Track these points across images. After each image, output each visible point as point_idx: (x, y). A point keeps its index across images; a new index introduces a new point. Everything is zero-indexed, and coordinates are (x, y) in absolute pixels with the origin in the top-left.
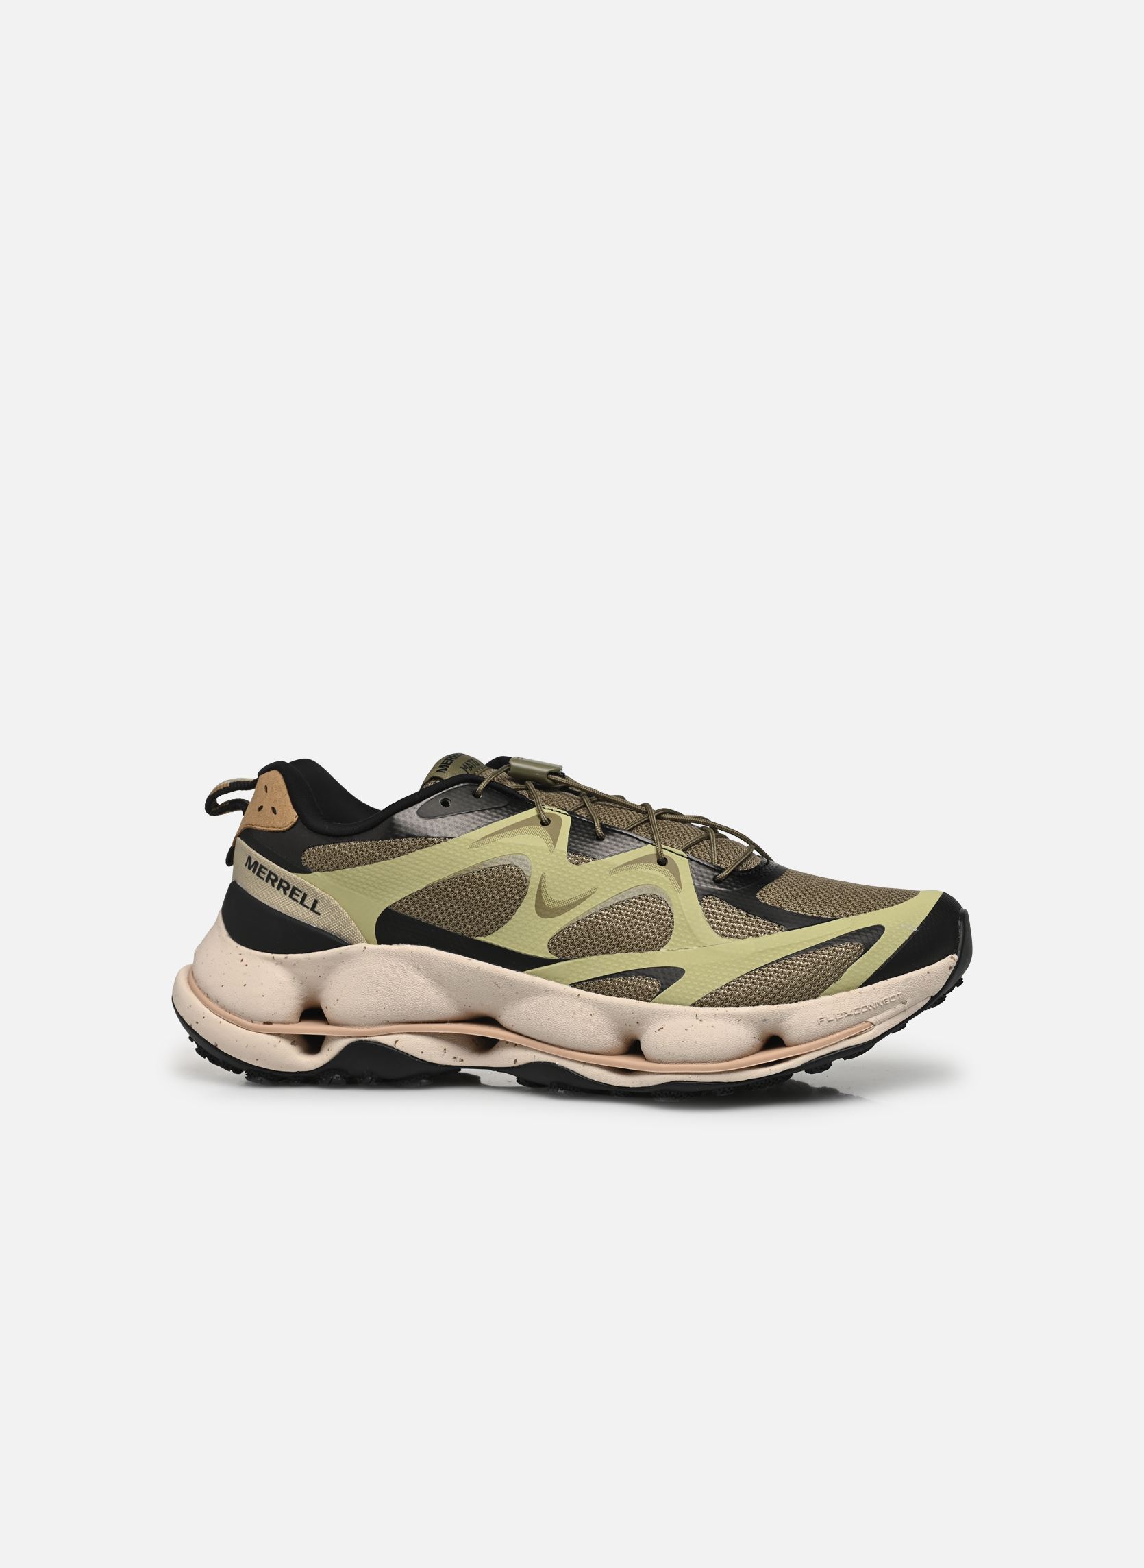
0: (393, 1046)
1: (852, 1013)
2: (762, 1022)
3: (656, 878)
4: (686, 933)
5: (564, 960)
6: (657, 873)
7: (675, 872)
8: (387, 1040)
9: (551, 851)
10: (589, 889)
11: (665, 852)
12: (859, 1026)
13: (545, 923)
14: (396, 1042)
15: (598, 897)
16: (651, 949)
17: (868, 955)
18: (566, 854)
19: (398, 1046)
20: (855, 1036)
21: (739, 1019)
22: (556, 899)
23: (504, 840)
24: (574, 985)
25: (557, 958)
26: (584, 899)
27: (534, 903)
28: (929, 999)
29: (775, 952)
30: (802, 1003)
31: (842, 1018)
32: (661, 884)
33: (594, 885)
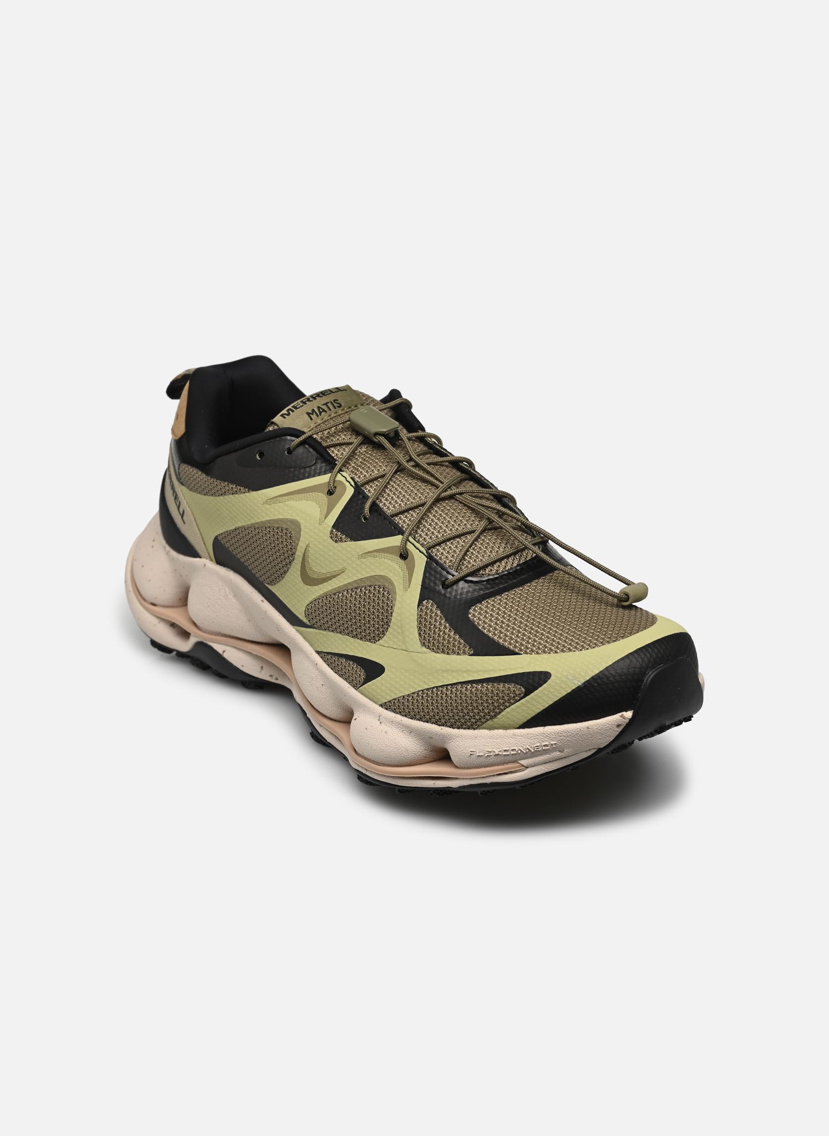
0: (222, 654)
1: (500, 753)
2: (429, 739)
3: (392, 569)
4: (399, 633)
5: (314, 628)
6: (396, 566)
7: (411, 570)
8: (218, 648)
9: (320, 524)
10: (341, 567)
11: (410, 547)
12: (510, 765)
13: (306, 589)
14: (224, 651)
15: (346, 577)
16: (370, 641)
17: (527, 701)
18: (330, 529)
19: (226, 656)
20: (506, 773)
21: (411, 731)
22: (315, 570)
23: (292, 503)
24: (318, 653)
25: (309, 624)
26: (335, 576)
27: (299, 568)
28: (594, 751)
29: (455, 674)
30: (462, 731)
31: (490, 756)
32: (396, 578)
33: (345, 565)
